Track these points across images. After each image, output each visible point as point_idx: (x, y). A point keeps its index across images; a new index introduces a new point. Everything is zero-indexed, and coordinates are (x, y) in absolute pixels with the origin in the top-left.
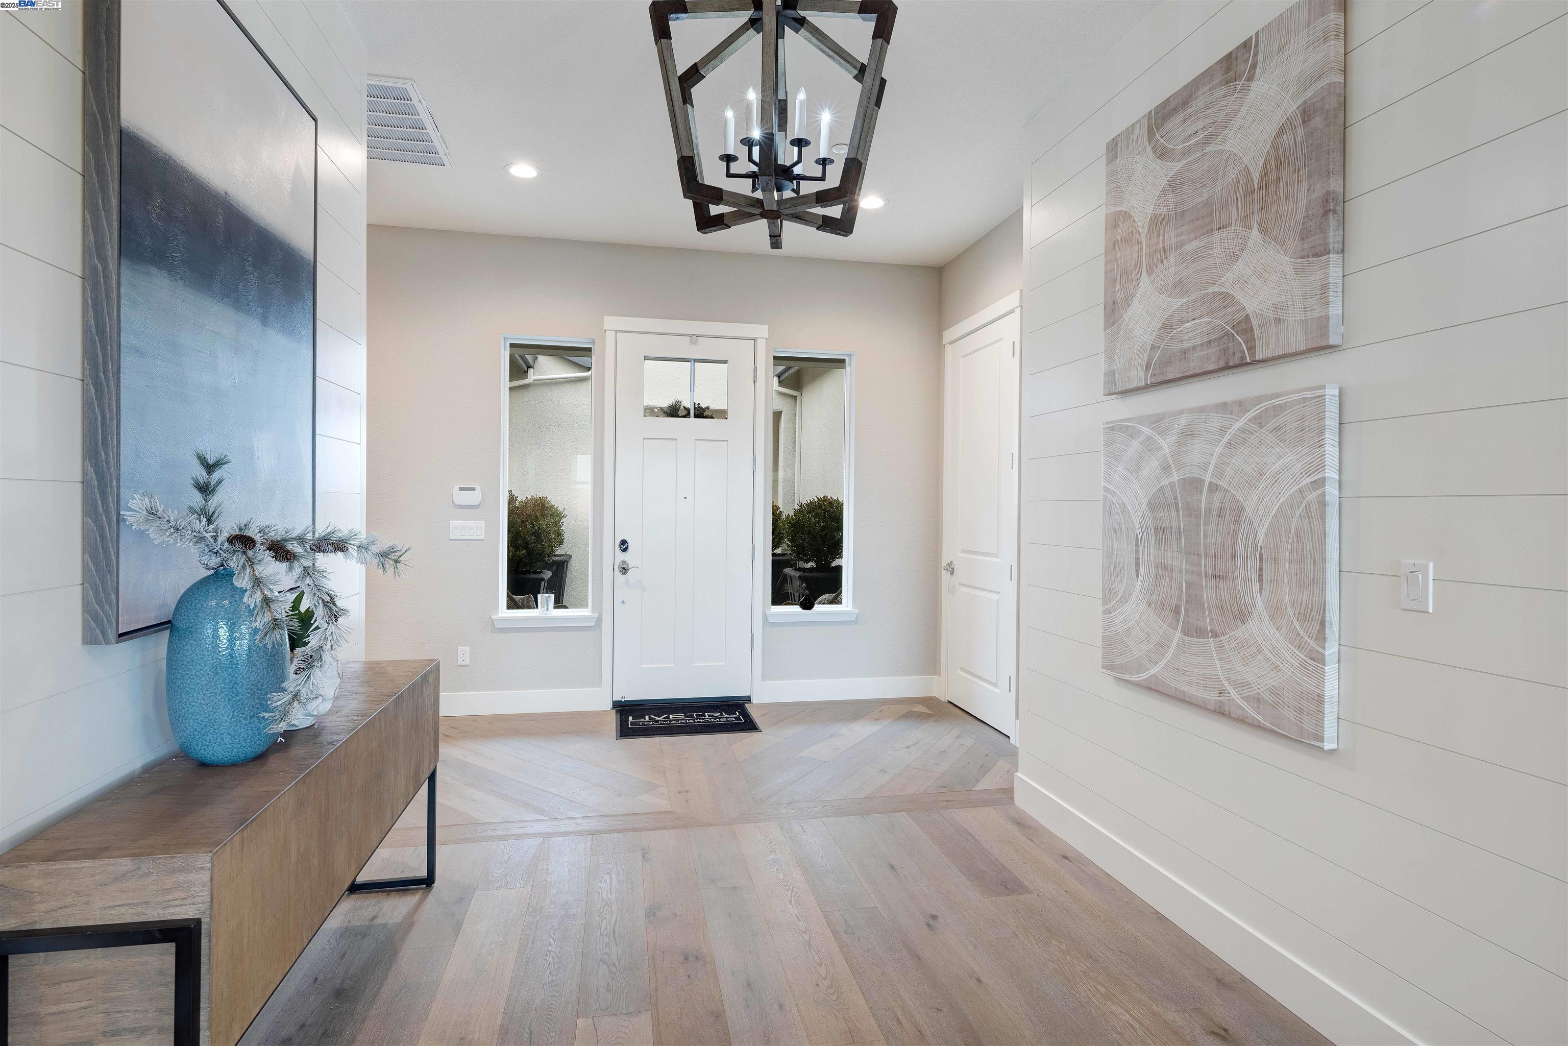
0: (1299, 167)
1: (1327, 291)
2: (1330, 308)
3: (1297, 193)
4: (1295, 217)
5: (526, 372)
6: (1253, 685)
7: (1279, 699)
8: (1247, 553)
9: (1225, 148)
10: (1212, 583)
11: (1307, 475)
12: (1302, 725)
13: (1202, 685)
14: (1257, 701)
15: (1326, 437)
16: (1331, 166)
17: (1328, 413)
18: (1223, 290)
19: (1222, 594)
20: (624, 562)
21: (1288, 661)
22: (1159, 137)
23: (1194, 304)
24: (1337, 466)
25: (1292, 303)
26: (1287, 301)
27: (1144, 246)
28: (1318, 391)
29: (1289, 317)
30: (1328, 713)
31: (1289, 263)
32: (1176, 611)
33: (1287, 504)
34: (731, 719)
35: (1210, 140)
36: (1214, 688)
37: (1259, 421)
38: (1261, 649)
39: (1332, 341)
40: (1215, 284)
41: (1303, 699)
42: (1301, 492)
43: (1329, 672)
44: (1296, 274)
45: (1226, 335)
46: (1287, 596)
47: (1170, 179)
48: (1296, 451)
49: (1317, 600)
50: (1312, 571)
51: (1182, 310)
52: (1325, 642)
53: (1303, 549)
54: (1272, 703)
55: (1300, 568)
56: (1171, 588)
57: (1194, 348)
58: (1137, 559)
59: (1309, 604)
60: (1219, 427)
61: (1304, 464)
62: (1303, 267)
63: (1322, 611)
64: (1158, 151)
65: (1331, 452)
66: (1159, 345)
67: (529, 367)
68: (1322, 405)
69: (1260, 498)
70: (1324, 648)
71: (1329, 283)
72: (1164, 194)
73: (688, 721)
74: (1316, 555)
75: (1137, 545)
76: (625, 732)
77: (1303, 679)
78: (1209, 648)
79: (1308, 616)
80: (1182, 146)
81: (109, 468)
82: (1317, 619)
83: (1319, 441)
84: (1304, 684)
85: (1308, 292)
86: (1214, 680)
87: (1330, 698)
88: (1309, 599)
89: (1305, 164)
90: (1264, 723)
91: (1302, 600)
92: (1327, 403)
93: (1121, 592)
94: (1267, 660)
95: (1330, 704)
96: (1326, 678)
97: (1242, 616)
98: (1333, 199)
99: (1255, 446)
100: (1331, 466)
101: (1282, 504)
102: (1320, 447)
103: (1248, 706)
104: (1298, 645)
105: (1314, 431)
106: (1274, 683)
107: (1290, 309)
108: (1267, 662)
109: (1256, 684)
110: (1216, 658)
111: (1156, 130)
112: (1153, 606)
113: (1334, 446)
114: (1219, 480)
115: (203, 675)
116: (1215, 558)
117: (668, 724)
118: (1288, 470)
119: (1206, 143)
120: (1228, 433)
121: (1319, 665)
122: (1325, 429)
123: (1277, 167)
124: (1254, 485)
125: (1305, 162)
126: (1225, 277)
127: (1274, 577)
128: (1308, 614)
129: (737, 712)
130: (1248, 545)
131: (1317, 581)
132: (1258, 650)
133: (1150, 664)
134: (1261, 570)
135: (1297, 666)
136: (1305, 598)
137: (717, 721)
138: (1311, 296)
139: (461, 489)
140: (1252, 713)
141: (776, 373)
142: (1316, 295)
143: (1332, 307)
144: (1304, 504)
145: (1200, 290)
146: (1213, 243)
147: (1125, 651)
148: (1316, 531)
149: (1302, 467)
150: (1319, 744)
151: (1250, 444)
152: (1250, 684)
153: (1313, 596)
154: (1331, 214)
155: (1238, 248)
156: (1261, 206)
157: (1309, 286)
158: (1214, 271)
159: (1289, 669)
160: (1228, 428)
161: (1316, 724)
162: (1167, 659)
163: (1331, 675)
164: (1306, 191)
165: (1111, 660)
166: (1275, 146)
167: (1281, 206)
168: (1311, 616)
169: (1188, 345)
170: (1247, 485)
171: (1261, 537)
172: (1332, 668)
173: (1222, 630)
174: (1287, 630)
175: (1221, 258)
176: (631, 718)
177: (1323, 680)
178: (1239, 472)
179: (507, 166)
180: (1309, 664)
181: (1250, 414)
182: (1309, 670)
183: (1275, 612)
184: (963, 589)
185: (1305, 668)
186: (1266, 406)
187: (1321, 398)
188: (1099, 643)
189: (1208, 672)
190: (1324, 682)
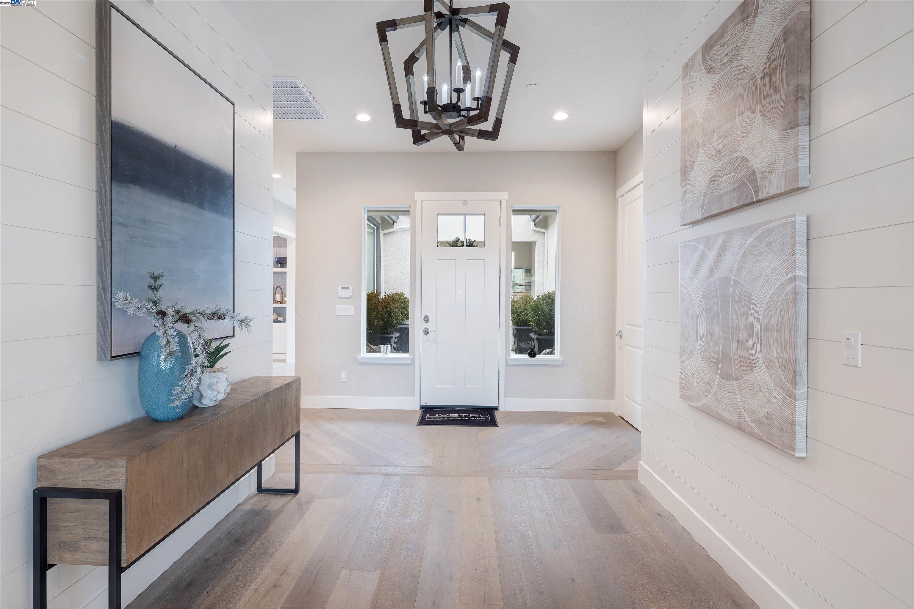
0: (782, 70)
1: (797, 151)
2: (799, 163)
3: (781, 88)
4: (780, 103)
5: (393, 225)
6: (757, 412)
7: (771, 422)
8: (754, 326)
9: (742, 63)
10: (736, 345)
11: (786, 274)
12: (783, 440)
13: (730, 411)
14: (759, 422)
15: (797, 248)
16: (800, 68)
17: (798, 233)
18: (741, 155)
19: (741, 353)
20: (427, 328)
21: (776, 397)
22: (708, 60)
23: (726, 165)
24: (805, 268)
25: (778, 161)
26: (775, 159)
27: (701, 130)
28: (792, 218)
29: (777, 170)
30: (798, 433)
31: (776, 134)
32: (717, 363)
33: (775, 293)
34: (483, 418)
35: (734, 59)
36: (737, 413)
37: (760, 239)
38: (761, 389)
39: (801, 185)
40: (737, 151)
41: (784, 423)
42: (782, 285)
43: (799, 405)
44: (780, 141)
45: (743, 184)
46: (775, 354)
47: (714, 86)
48: (779, 259)
49: (791, 357)
50: (789, 338)
51: (720, 169)
52: (796, 385)
53: (784, 323)
54: (767, 424)
55: (782, 336)
56: (714, 348)
57: (726, 193)
58: (697, 329)
59: (787, 360)
60: (739, 244)
61: (784, 267)
62: (784, 137)
63: (794, 364)
64: (708, 68)
65: (800, 258)
66: (708, 192)
67: (394, 222)
68: (793, 227)
69: (760, 290)
70: (795, 389)
71: (798, 146)
72: (711, 96)
73: (459, 418)
74: (791, 327)
75: (697, 320)
76: (423, 422)
77: (784, 409)
78: (733, 387)
79: (787, 368)
80: (720, 64)
81: (107, 279)
82: (791, 370)
83: (792, 251)
84: (784, 412)
85: (787, 153)
86: (736, 408)
87: (800, 423)
88: (787, 356)
89: (785, 68)
90: (763, 437)
91: (783, 357)
92: (797, 226)
93: (689, 350)
94: (765, 396)
95: (800, 427)
96: (797, 409)
97: (751, 366)
98: (802, 89)
99: (758, 255)
100: (800, 268)
101: (772, 293)
102: (793, 255)
103: (754, 426)
104: (781, 387)
105: (789, 245)
106: (768, 411)
107: (777, 164)
108: (765, 397)
109: (759, 411)
110: (737, 393)
111: (706, 55)
112: (705, 359)
113: (803, 255)
114: (739, 279)
115: (151, 377)
116: (737, 329)
117: (447, 419)
118: (775, 271)
119: (732, 61)
120: (744, 248)
121: (792, 400)
122: (795, 243)
123: (770, 72)
124: (757, 281)
125: (785, 67)
126: (742, 146)
127: (768, 342)
128: (787, 366)
129: (488, 415)
130: (754, 320)
131: (791, 344)
132: (760, 389)
133: (704, 396)
134: (761, 337)
135: (781, 401)
136: (785, 356)
137: (475, 419)
138: (789, 155)
139: (342, 288)
140: (756, 431)
141: (532, 219)
142: (791, 154)
143: (800, 161)
144: (784, 294)
145: (729, 156)
146: (736, 125)
147: (691, 387)
148: (791, 312)
149: (783, 269)
150: (792, 453)
151: (755, 255)
152: (755, 411)
153: (789, 354)
154: (800, 100)
155: (749, 127)
156: (761, 98)
157: (788, 149)
158: (737, 143)
159: (776, 403)
160: (743, 244)
161: (791, 440)
162: (712, 394)
163: (801, 407)
164: (786, 86)
165: (684, 393)
166: (769, 59)
167: (772, 96)
168: (789, 367)
169: (723, 192)
170: (753, 281)
171: (761, 315)
172: (801, 403)
173: (741, 375)
174: (775, 376)
175: (740, 134)
176: (428, 415)
177: (795, 410)
178: (749, 273)
179: (354, 116)
180: (787, 400)
181: (755, 235)
182: (787, 404)
183: (769, 364)
184: (627, 347)
185: (785, 402)
186: (763, 229)
187: (793, 223)
188: (678, 382)
189: (734, 403)
190: (795, 412)
